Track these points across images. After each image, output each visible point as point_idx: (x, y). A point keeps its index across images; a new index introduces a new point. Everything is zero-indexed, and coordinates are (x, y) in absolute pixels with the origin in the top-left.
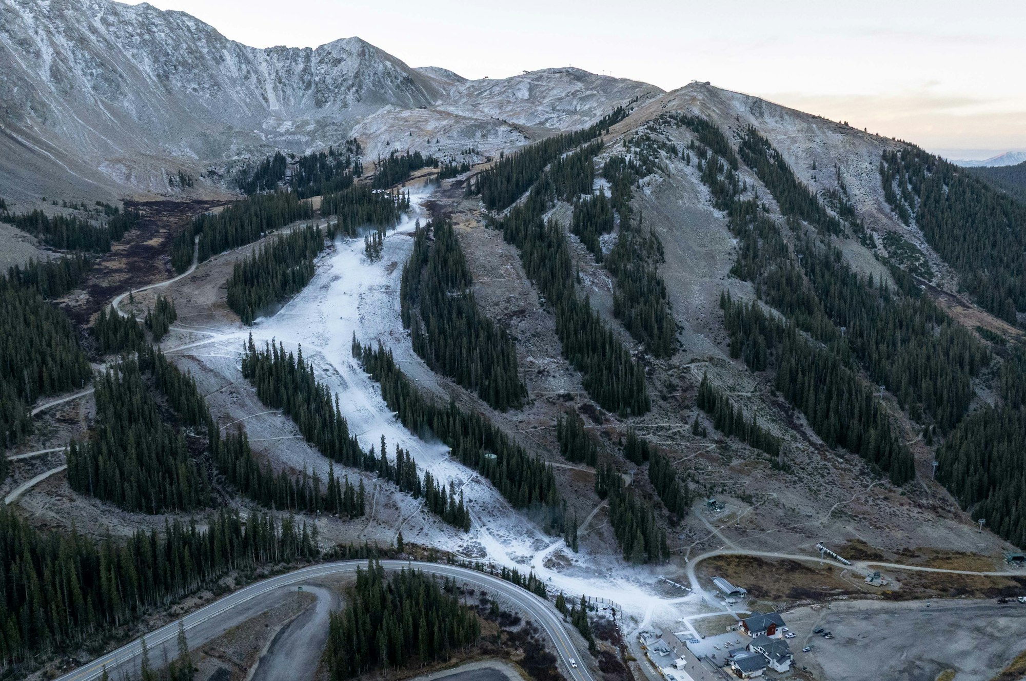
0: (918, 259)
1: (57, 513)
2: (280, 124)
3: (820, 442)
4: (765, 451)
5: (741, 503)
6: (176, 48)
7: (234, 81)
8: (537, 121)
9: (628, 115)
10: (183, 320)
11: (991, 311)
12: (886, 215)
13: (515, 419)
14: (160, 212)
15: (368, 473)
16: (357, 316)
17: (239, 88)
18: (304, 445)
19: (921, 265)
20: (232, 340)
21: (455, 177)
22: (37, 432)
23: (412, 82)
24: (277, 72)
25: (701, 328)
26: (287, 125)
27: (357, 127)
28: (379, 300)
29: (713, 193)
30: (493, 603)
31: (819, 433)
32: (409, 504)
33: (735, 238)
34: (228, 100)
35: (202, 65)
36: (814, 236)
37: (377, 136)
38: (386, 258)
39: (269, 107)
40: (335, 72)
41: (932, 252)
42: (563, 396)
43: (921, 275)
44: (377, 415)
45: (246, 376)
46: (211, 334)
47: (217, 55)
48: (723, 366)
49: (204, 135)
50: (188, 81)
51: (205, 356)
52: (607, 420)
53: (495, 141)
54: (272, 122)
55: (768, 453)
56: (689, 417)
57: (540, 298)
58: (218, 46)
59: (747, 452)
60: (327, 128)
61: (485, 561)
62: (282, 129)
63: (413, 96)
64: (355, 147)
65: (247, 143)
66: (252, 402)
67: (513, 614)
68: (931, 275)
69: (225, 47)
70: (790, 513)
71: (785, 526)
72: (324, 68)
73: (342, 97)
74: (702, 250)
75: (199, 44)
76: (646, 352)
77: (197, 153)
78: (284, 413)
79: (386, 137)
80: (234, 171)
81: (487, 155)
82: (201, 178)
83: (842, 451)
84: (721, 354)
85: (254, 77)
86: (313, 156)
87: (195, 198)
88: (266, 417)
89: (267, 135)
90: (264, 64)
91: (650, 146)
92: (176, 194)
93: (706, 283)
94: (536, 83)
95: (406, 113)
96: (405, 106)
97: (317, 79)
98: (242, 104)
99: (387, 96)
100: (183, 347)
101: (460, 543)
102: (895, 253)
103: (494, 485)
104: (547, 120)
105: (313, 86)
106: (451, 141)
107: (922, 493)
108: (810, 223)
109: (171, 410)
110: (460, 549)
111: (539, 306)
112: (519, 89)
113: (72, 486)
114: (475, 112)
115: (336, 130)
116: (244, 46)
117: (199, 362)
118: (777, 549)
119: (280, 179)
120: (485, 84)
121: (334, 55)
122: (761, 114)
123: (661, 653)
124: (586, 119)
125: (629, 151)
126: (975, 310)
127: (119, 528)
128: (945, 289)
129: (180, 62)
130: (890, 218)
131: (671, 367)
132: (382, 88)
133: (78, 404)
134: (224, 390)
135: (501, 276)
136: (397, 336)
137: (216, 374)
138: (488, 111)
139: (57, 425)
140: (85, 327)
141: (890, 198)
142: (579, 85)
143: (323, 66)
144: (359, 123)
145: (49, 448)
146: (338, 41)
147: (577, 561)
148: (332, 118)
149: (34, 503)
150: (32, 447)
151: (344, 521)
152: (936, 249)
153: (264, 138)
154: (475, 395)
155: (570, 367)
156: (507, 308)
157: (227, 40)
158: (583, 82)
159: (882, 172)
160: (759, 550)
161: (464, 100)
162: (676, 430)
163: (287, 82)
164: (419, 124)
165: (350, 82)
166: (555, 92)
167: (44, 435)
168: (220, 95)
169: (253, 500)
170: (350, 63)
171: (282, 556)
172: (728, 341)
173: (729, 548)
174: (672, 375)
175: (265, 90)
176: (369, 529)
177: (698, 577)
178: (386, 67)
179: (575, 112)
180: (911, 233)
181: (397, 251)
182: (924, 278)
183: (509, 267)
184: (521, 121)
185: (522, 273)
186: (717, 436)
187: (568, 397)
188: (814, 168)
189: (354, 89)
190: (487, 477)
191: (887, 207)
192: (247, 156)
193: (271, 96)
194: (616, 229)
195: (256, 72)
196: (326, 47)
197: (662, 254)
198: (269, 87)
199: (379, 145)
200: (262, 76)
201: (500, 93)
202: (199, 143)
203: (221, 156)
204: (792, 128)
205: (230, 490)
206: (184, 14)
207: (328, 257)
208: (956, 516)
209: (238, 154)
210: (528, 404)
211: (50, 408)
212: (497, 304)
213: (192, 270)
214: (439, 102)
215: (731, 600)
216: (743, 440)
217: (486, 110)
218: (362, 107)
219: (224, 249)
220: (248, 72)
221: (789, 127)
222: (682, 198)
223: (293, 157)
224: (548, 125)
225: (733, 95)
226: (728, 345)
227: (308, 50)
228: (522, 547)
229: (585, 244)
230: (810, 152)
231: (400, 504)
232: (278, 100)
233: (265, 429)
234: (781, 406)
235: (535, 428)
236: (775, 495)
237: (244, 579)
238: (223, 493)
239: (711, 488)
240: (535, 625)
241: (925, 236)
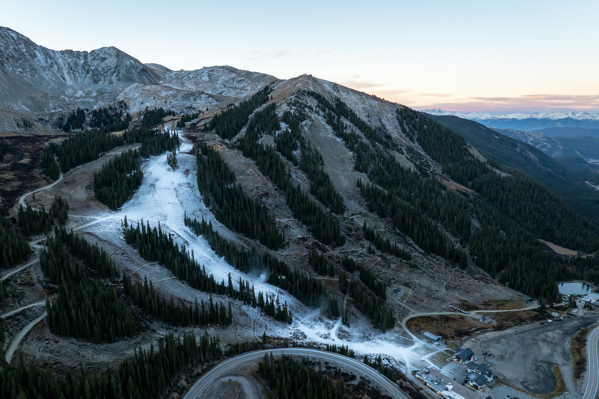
0: (423, 159)
1: (51, 353)
2: (76, 92)
3: (423, 251)
4: (403, 259)
5: (405, 287)
6: (7, 48)
7: (44, 68)
8: (218, 92)
9: (273, 90)
10: (73, 209)
11: (458, 182)
12: (404, 139)
13: (283, 254)
14: (19, 143)
15: (222, 295)
16: (178, 202)
17: (47, 72)
18: (178, 283)
19: (424, 161)
20: (110, 221)
21: (190, 121)
22: (10, 295)
23: (145, 71)
24: (69, 64)
25: (351, 198)
26: (80, 93)
27: (121, 94)
28: (187, 191)
29: (334, 129)
30: (334, 368)
31: (421, 247)
32: (253, 312)
33: (351, 151)
34: (42, 79)
35: (24, 58)
36: (382, 149)
37: (135, 99)
38: (181, 167)
39: (66, 83)
40: (103, 64)
41: (427, 155)
42: (301, 238)
43: (426, 166)
44: (212, 259)
45: (128, 243)
46: (95, 217)
47: (32, 53)
48: (367, 217)
49: (32, 98)
50: (16, 67)
51: (97, 231)
52: (328, 250)
53: (201, 102)
54: (71, 91)
55: (405, 260)
56: (364, 244)
57: (274, 186)
58: (32, 48)
59: (395, 260)
60: (104, 95)
61: (307, 340)
62: (78, 95)
63: (148, 79)
64: (123, 105)
65: (59, 103)
66: (137, 258)
67: (349, 373)
68: (430, 167)
69: (36, 49)
70: (428, 290)
71: (430, 297)
72: (96, 63)
73: (109, 78)
74: (338, 158)
75: (20, 46)
76: (332, 212)
77: (30, 108)
78: (159, 264)
79: (140, 100)
80: (54, 118)
81: (199, 109)
82: (35, 122)
83: (433, 255)
84: (365, 211)
85: (55, 67)
86: (100, 110)
87: (35, 134)
88: (150, 267)
89: (69, 98)
90: (61, 59)
91: (300, 106)
92: (22, 132)
93: (346, 174)
94: (211, 73)
95: (148, 87)
96: (145, 84)
97: (93, 68)
98: (51, 81)
99: (134, 78)
100: (81, 227)
101: (290, 331)
102: (413, 156)
103: (291, 294)
104: (223, 92)
105: (91, 72)
106: (178, 102)
107: (474, 273)
108: (379, 143)
109: (89, 268)
110: (292, 335)
111: (274, 191)
112: (203, 76)
113: (52, 331)
114: (183, 87)
115: (109, 96)
116: (47, 49)
117: (96, 236)
118: (434, 310)
119: (83, 122)
120: (183, 73)
121: (101, 55)
122: (338, 91)
123: (435, 383)
124: (244, 91)
125: (291, 108)
126: (451, 182)
127: (95, 356)
128: (437, 173)
129: (10, 56)
130: (406, 140)
131: (345, 219)
132: (131, 74)
133: (30, 272)
134: (117, 252)
135: (249, 175)
136: (204, 211)
137: (110, 243)
138: (191, 87)
139: (21, 288)
140: (7, 217)
141: (404, 131)
142: (234, 75)
143: (95, 61)
144: (122, 92)
145: (24, 305)
146: (103, 48)
147: (352, 333)
148: (105, 89)
149: (31, 348)
150: (12, 306)
151: (223, 328)
152: (429, 154)
153: (67, 100)
154: (258, 242)
155: (299, 222)
156: (258, 193)
157: (37, 45)
158: (235, 73)
159: (398, 119)
160: (426, 312)
161: (175, 81)
162: (361, 252)
163: (75, 70)
164: (157, 93)
165: (113, 70)
166: (223, 78)
167: (17, 297)
168: (37, 76)
169: (165, 322)
170: (111, 60)
171: (205, 359)
172: (366, 203)
173: (413, 313)
174: (347, 223)
175: (63, 74)
176: (239, 331)
177: (412, 332)
178: (131, 63)
179: (236, 88)
180: (416, 146)
181: (187, 163)
182: (427, 168)
183: (251, 170)
184: (210, 92)
185: (260, 173)
186: (379, 253)
187: (304, 239)
188: (368, 117)
189: (115, 74)
190: (285, 289)
191: (404, 135)
192: (60, 110)
193: (67, 76)
194: (299, 148)
195: (56, 64)
196: (96, 51)
197: (322, 161)
198: (65, 72)
199: (137, 104)
200: (60, 66)
201: (193, 78)
202: (30, 102)
203: (44, 110)
204: (354, 98)
205: (148, 317)
206: (8, 29)
207: (146, 168)
208: (493, 282)
209: (55, 109)
210: (287, 245)
211: (11, 277)
212: (252, 190)
213: (61, 178)
214: (161, 82)
215: (437, 343)
216: (391, 254)
217: (189, 86)
218: (121, 84)
219: (78, 165)
220: (52, 63)
221: (352, 97)
222: (321, 132)
223: (87, 110)
224: (224, 94)
225: (324, 82)
226: (367, 206)
227: (85, 52)
228: (321, 329)
229: (285, 156)
230: (365, 109)
231: (247, 312)
232: (71, 79)
233: (152, 275)
234: (399, 234)
235: (295, 258)
236: (418, 282)
237: (190, 379)
238: (144, 320)
239: (389, 281)
240: (367, 378)
241: (422, 148)
